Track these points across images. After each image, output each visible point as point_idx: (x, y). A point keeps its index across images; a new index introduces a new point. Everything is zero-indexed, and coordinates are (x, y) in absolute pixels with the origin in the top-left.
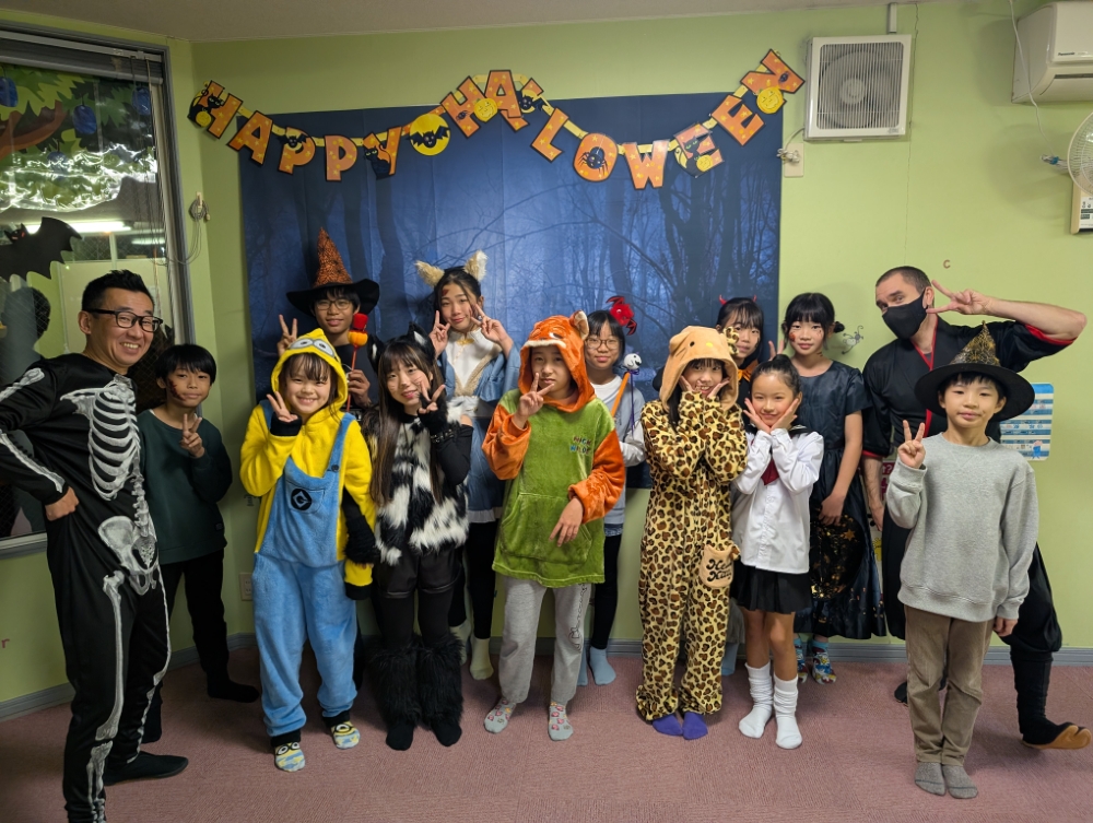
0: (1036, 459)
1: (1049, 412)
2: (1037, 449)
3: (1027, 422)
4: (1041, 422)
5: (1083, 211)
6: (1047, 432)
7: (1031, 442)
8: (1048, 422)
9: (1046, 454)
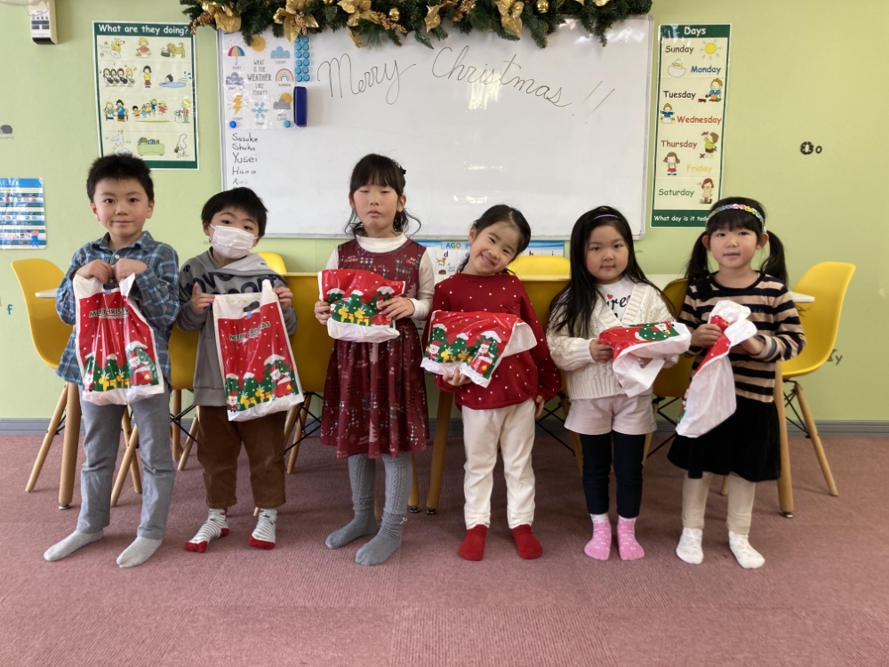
0: (35, 247)
1: (39, 205)
2: (35, 238)
3: (23, 214)
4: (35, 214)
5: (34, 22)
6: (40, 223)
7: (29, 231)
8: (39, 214)
9: (43, 243)
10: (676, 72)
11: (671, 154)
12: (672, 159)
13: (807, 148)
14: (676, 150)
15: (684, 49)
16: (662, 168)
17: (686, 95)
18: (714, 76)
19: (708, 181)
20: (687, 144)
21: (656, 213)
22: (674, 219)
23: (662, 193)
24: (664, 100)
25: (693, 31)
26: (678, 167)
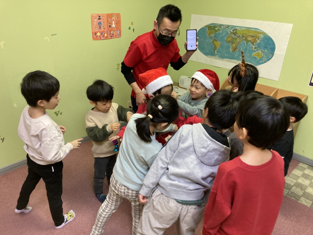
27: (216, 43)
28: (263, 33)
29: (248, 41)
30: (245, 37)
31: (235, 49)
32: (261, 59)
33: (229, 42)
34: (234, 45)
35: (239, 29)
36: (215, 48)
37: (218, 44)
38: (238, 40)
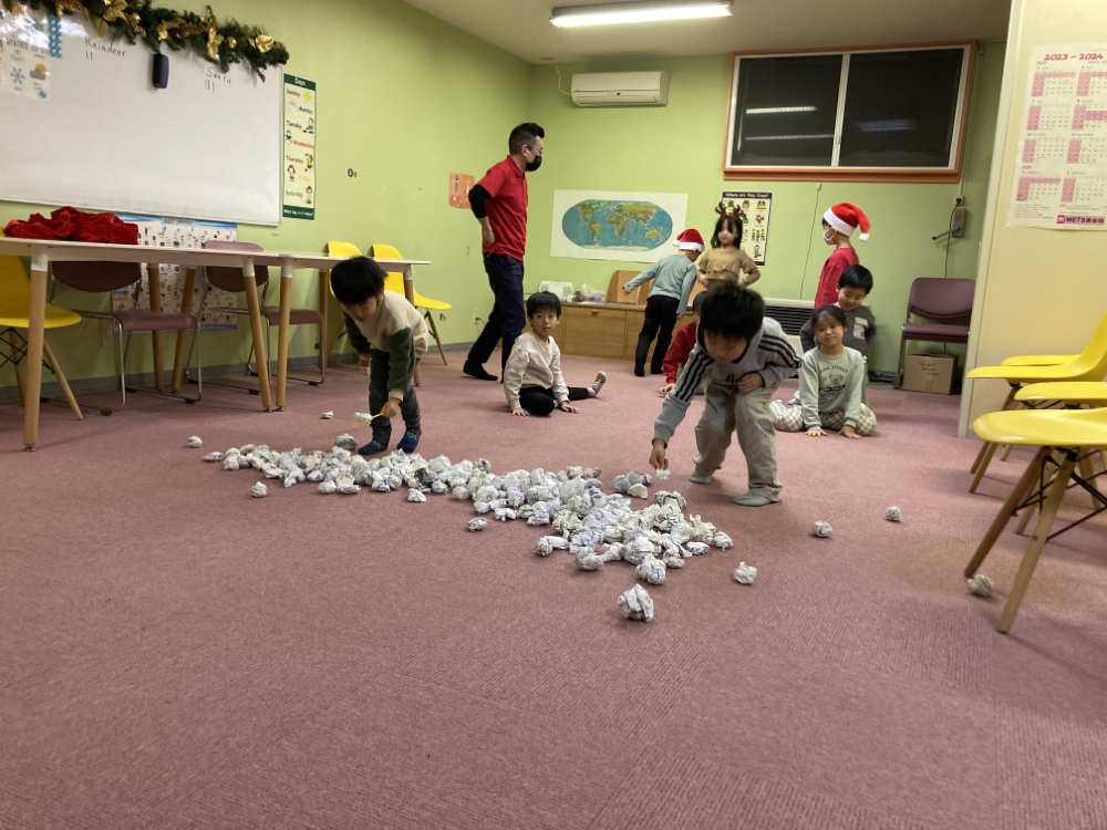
10: (291, 107)
11: (291, 166)
12: (291, 170)
13: (351, 173)
14: (293, 163)
15: (295, 94)
16: (287, 175)
17: (297, 126)
18: (308, 115)
19: (309, 188)
20: (298, 161)
21: (285, 207)
22: (294, 213)
23: (288, 193)
24: (287, 127)
25: (300, 82)
26: (295, 176)
27: (593, 226)
28: (657, 207)
29: (638, 219)
30: (633, 214)
31: (621, 232)
32: (658, 239)
33: (613, 222)
34: (620, 226)
35: (624, 204)
36: (594, 233)
37: (597, 227)
38: (625, 219)
